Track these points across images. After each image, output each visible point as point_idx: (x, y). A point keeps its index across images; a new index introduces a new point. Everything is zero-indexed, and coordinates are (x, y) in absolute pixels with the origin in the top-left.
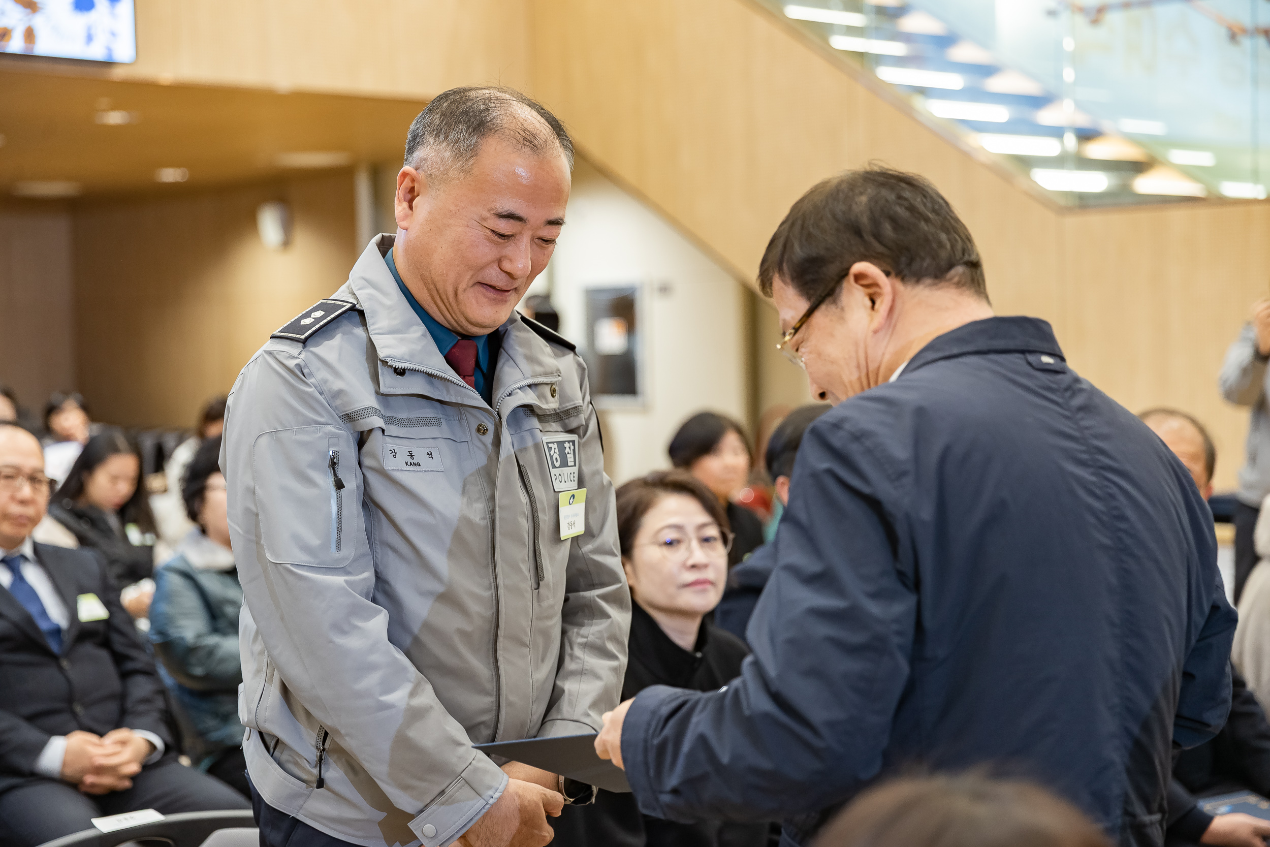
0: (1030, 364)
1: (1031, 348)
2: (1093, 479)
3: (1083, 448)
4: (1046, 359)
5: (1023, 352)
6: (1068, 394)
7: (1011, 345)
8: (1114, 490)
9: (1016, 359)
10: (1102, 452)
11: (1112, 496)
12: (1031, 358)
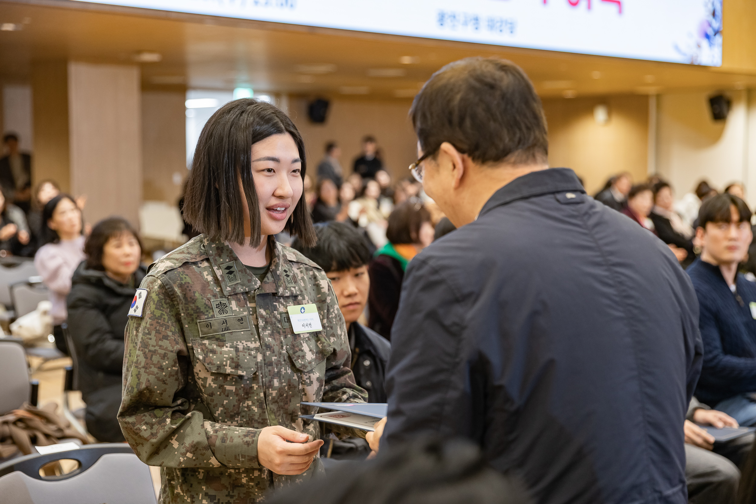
0: (558, 201)
1: (559, 189)
2: (606, 273)
3: (598, 254)
4: (570, 196)
5: (553, 193)
6: (585, 218)
7: (544, 189)
8: (623, 278)
9: (549, 199)
10: (612, 253)
11: (621, 283)
12: (559, 196)
